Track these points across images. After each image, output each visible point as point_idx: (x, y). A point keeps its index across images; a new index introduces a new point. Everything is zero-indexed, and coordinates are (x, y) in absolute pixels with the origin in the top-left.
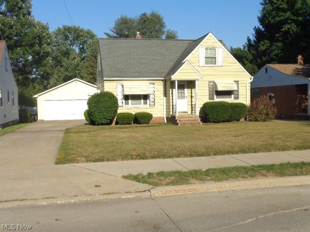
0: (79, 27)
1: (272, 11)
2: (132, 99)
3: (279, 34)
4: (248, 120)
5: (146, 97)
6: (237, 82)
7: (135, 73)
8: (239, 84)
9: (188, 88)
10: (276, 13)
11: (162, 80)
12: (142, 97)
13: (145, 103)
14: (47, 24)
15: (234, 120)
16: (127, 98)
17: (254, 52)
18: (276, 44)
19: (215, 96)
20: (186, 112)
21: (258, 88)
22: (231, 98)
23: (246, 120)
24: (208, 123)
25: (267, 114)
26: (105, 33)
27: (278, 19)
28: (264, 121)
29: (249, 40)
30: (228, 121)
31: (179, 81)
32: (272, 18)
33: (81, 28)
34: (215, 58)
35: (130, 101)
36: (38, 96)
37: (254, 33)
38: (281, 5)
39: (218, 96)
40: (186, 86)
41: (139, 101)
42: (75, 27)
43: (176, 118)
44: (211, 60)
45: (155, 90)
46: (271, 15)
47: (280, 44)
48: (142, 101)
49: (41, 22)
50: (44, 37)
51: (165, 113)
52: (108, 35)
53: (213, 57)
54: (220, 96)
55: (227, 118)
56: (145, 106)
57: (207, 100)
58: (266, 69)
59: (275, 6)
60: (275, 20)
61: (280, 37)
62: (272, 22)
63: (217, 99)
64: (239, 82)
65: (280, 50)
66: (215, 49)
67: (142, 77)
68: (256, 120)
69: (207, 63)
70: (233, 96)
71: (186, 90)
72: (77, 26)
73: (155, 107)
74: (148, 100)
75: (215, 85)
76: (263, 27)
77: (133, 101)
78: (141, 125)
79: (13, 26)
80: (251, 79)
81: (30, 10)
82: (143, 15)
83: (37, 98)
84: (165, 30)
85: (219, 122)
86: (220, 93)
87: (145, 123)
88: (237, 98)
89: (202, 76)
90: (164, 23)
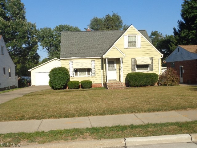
0: (69, 25)
1: (188, 9)
2: (80, 72)
3: (194, 24)
4: (160, 85)
5: (89, 70)
6: (151, 58)
7: (81, 54)
8: (153, 60)
9: (117, 63)
10: (191, 10)
11: (100, 58)
12: (87, 70)
13: (89, 74)
14: (35, 24)
15: (149, 85)
16: (76, 71)
17: (177, 37)
18: (192, 31)
19: (136, 69)
20: (115, 80)
21: (174, 62)
22: (148, 69)
23: (159, 85)
24: (130, 88)
25: (173, 81)
26: (85, 29)
27: (192, 14)
28: (171, 85)
29: (175, 30)
30: (144, 86)
31: (109, 59)
32: (188, 14)
33: (70, 26)
34: (136, 42)
35: (78, 73)
36: (31, 70)
37: (178, 25)
38: (194, 5)
39: (138, 69)
40: (115, 62)
41: (84, 73)
42: (66, 25)
43: (107, 84)
44: (133, 44)
45: (96, 65)
46: (188, 12)
47: (194, 32)
48: (87, 72)
49: (31, 23)
50: (33, 32)
51: (102, 80)
52: (86, 29)
53: (134, 42)
54: (140, 69)
55: (144, 84)
56: (89, 76)
57: (130, 71)
58: (178, 48)
59: (190, 6)
60: (190, 16)
61: (194, 26)
62: (188, 17)
63: (137, 71)
64: (153, 58)
65: (195, 35)
66: (135, 36)
67: (86, 56)
68: (165, 85)
69: (130, 46)
70: (149, 68)
71: (115, 65)
72: (68, 25)
73: (96, 77)
74: (91, 72)
75: (136, 61)
76: (184, 20)
77: (81, 73)
78: (84, 89)
79: (10, 26)
80: (162, 56)
81: (25, 15)
82: (107, 16)
83: (31, 71)
84: (123, 25)
85: (138, 87)
86: (139, 67)
87: (86, 88)
88: (152, 69)
89: (124, 55)
90: (122, 21)
